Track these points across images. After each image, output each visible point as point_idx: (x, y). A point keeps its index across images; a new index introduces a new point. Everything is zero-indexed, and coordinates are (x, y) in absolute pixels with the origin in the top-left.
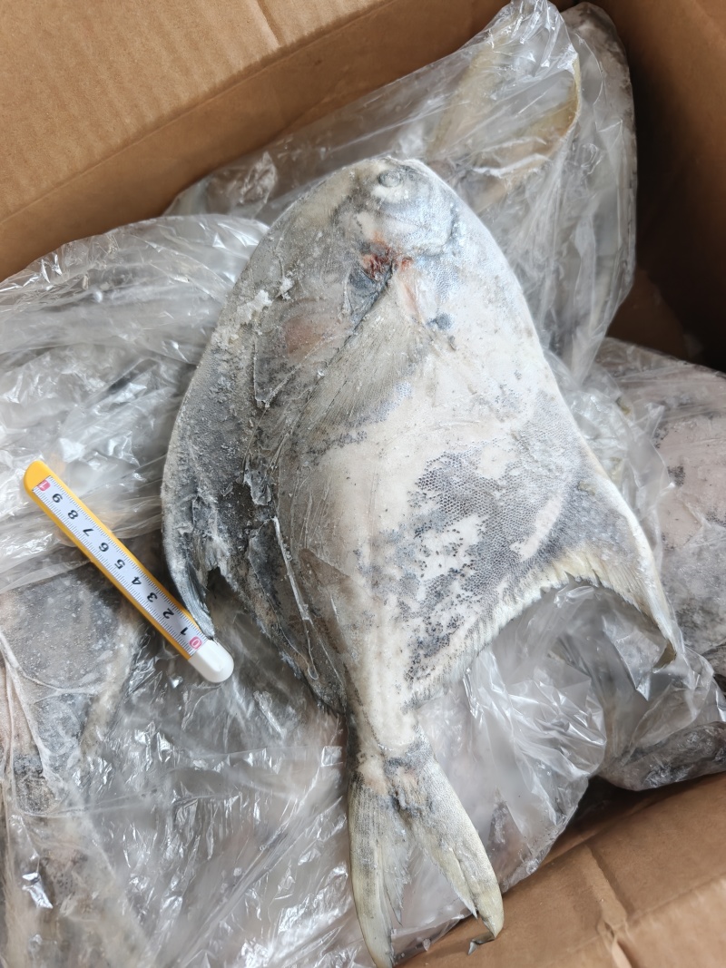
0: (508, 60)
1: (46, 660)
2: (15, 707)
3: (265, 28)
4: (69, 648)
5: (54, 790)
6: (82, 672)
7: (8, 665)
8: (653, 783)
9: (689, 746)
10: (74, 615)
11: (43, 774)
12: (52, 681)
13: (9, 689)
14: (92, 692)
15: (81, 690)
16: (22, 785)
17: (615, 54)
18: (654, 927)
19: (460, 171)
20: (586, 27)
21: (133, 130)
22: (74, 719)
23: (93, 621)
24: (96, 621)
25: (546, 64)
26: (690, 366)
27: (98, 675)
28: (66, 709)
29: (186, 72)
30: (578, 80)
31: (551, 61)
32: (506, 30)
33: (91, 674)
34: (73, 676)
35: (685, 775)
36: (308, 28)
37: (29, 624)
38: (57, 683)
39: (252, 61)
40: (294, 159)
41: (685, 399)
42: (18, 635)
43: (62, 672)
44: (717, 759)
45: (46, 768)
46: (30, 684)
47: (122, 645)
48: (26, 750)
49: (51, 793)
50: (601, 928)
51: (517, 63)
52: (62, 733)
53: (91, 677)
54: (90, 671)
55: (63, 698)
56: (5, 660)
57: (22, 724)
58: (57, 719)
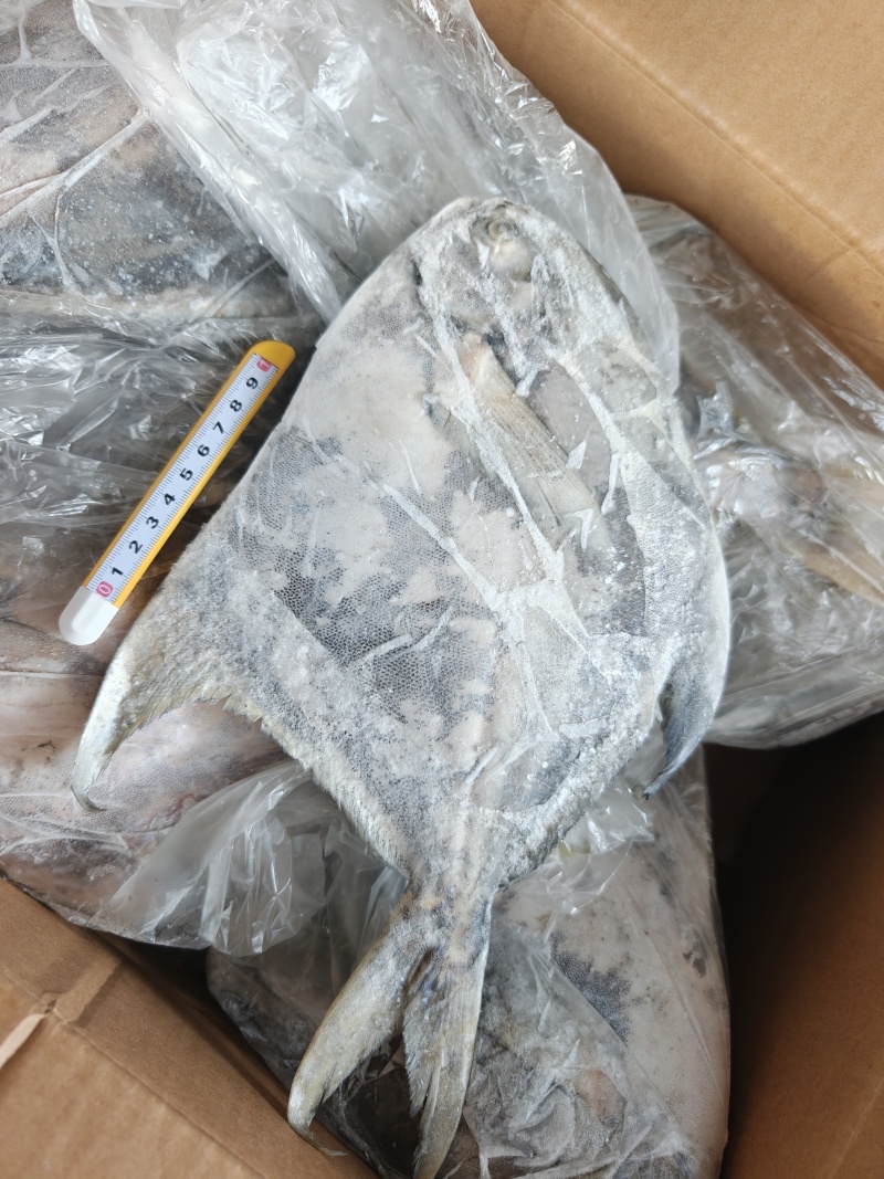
1: (86, 218)
2: (16, 195)
4: (110, 241)
6: (86, 264)
7: (65, 174)
8: (227, 1004)
9: (288, 1025)
10: (151, 236)
12: (63, 231)
13: (36, 183)
14: (65, 283)
15: (63, 269)
18: (80, 1052)
19: (820, 509)
22: (25, 269)
23: (151, 262)
24: (153, 265)
27: (87, 284)
28: (34, 255)
33: (87, 275)
34: (78, 254)
35: (251, 1035)
37: (123, 187)
38: (62, 236)
40: (764, 321)
42: (104, 176)
43: (77, 240)
44: (286, 1062)
46: (52, 206)
47: (134, 304)
50: (47, 998)
53: (84, 277)
54: (90, 274)
55: (46, 249)
56: (69, 171)
58: (19, 248)
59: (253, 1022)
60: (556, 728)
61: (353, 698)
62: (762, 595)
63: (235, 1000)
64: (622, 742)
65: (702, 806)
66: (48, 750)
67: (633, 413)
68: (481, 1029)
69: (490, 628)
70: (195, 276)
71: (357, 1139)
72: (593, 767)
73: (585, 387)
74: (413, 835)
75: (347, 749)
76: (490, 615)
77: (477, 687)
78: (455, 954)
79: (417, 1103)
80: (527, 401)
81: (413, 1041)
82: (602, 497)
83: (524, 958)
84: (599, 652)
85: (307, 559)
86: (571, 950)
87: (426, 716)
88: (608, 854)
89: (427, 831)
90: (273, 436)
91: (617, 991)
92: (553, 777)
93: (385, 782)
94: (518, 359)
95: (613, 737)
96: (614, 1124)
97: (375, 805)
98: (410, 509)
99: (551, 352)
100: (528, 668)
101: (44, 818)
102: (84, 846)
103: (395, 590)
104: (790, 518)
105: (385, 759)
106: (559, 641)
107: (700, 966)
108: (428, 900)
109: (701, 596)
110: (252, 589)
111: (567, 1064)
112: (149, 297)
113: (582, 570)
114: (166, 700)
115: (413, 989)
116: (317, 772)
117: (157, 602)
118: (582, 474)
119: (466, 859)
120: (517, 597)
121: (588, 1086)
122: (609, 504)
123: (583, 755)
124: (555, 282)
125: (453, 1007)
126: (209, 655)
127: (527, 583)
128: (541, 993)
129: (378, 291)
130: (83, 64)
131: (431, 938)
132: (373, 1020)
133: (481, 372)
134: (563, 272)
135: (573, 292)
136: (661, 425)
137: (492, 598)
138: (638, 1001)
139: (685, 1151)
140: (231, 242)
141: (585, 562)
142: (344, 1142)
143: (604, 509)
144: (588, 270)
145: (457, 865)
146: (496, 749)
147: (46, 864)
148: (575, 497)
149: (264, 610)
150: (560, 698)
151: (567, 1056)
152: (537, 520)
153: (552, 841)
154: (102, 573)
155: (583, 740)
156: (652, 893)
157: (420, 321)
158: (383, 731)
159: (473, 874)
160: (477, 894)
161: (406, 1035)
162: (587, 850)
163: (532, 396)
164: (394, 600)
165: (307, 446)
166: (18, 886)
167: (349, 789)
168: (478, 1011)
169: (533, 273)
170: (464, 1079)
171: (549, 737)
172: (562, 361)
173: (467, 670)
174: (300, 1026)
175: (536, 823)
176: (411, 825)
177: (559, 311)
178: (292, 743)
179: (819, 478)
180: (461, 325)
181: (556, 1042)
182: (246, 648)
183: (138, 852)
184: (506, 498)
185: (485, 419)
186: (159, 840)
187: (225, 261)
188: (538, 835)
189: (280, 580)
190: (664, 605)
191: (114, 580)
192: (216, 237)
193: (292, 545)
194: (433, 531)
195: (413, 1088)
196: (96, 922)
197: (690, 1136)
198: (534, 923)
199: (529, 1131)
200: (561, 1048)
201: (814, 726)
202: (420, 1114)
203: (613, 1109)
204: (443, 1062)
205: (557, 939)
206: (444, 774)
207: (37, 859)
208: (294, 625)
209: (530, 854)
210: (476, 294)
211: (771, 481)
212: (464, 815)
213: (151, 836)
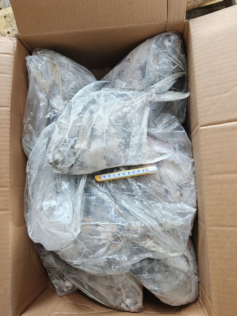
0: (38, 69)
1: (102, 216)
2: (108, 226)
3: (5, 108)
4: (102, 211)
5: (127, 225)
6: (108, 210)
10: (97, 207)
11: (123, 226)
12: (107, 216)
13: (103, 226)
15: (112, 212)
16: (123, 231)
17: (47, 51)
20: (39, 53)
21: (9, 144)
24: (100, 203)
25: (43, 63)
26: (112, 70)
27: (111, 208)
29: (4, 128)
30: (49, 59)
31: (43, 62)
32: (32, 66)
34: (108, 212)
36: (10, 101)
37: (93, 216)
39: (10, 114)
41: (118, 74)
42: (94, 220)
43: (106, 214)
45: (122, 224)
46: (105, 221)
47: (108, 201)
48: (117, 227)
49: (127, 226)
51: (39, 68)
52: (118, 219)
56: (98, 224)
57: (112, 226)
58: (114, 219)
59: (184, 111)
60: (116, 100)
61: (134, 128)
62: (72, 89)
63: (183, 116)
64: (110, 90)
65: (107, 75)
66: (173, 163)
67: (66, 123)
68: (160, 80)
69: (111, 117)
70: (96, 197)
71: (186, 86)
72: (116, 92)
73: (68, 131)
74: (144, 107)
75: (140, 124)
76: (109, 119)
77: (119, 113)
78: (154, 90)
79: (175, 81)
80: (77, 137)
81: (169, 88)
82: (81, 117)
83: (147, 82)
84: (102, 102)
85: (122, 148)
86: (141, 77)
87: (129, 117)
88: (125, 82)
89: (142, 106)
90: (109, 168)
91: (141, 67)
92: (122, 96)
93: (141, 116)
94: (72, 142)
95: (110, 92)
96: (157, 55)
97: (144, 115)
98: (104, 140)
99: (68, 139)
100: (112, 109)
101: (181, 157)
102: (181, 149)
103: (116, 133)
104: (57, 93)
105: (138, 118)
106: (105, 108)
107: (129, 59)
108: (150, 99)
109: (82, 95)
110: (131, 153)
111: (155, 66)
112: (105, 200)
113: (93, 112)
114: (154, 152)
115: (162, 92)
116: (146, 126)
117: (143, 163)
118: (81, 122)
119: (141, 98)
120: (104, 117)
121: (156, 62)
122: (81, 115)
123: (116, 94)
124: (56, 147)
125: (160, 86)
126: (143, 151)
127: (101, 117)
128: (150, 76)
129: (78, 170)
130: (79, 241)
131: (154, 95)
132: (170, 94)
133: (78, 146)
134: (54, 147)
135: (55, 144)
136: (64, 118)
137: (107, 120)
138: (140, 64)
139: (153, 44)
140: (87, 198)
141: (92, 112)
142: (187, 87)
143: (83, 116)
144: (50, 145)
145: (143, 99)
146: (125, 105)
147: (187, 152)
148: (85, 120)
149: (133, 149)
150: (112, 102)
151: (154, 67)
152: (92, 123)
153: (130, 90)
154: (145, 172)
155: (114, 95)
156: (125, 73)
157: (78, 160)
158: (135, 121)
159: (142, 96)
160: (145, 93)
161: (168, 89)
162: (127, 85)
163: (76, 137)
164: (118, 133)
165: (107, 161)
166: (192, 153)
167: (145, 120)
168: (158, 82)
169: (58, 150)
170: (167, 78)
171: (118, 100)
172: (68, 137)
173: (119, 116)
174: (179, 104)
175: (130, 93)
176: (143, 108)
177: (60, 143)
178: (146, 132)
179: (48, 93)
180: (75, 153)
181: (154, 70)
182: (139, 147)
183: (175, 142)
184: (92, 129)
185: (85, 140)
186: (172, 141)
187: (90, 196)
188: (131, 92)
189: (127, 150)
190: (87, 99)
191: (145, 170)
192: (88, 200)
193: (122, 152)
194: (105, 135)
195: (174, 83)
196: (188, 140)
197: (151, 44)
198: (142, 85)
199: (167, 65)
200: (154, 69)
201: (83, 68)
202: (176, 80)
203: (156, 56)
204: (168, 82)
205: (141, 80)
206: (133, 109)
207: (187, 154)
208: (131, 143)
209: (134, 91)
210: (68, 155)
211: (54, 100)
212: (136, 103)
213: (172, 143)
